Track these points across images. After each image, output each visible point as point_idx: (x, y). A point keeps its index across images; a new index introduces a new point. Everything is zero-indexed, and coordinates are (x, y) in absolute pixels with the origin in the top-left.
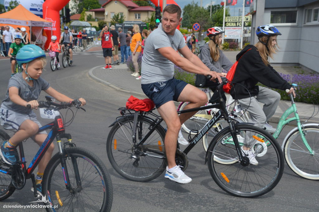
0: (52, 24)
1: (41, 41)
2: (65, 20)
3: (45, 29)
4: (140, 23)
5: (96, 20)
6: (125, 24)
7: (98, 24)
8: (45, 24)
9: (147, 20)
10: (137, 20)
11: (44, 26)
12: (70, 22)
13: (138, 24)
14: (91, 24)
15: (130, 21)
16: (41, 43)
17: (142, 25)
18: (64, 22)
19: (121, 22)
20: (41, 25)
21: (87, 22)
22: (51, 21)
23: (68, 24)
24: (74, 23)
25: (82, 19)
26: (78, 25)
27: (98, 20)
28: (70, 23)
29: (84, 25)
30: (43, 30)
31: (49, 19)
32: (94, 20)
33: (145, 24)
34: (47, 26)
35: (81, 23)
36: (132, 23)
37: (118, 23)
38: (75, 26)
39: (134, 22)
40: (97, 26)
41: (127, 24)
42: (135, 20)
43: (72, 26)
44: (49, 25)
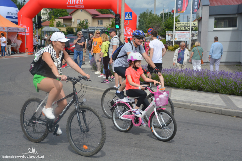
0: (26, 30)
1: (16, 44)
2: (37, 26)
3: (19, 34)
4: (102, 28)
5: (65, 26)
6: (89, 29)
7: (66, 29)
8: (20, 30)
9: (108, 25)
10: (100, 25)
11: (19, 31)
12: (42, 27)
13: (100, 29)
14: (60, 30)
15: (94, 26)
16: (16, 46)
17: (104, 30)
18: (36, 28)
19: (86, 27)
20: (16, 31)
21: (56, 28)
22: (25, 27)
23: (40, 29)
24: (45, 29)
25: (52, 26)
26: (48, 30)
27: (66, 26)
28: (42, 29)
29: (54, 30)
30: (18, 34)
31: (23, 26)
32: (62, 26)
33: (107, 29)
34: (21, 31)
35: (51, 29)
36: (96, 28)
37: (83, 29)
38: (46, 31)
39: (97, 27)
40: (66, 31)
41: (91, 29)
42: (98, 26)
43: (44, 31)
44: (23, 30)
